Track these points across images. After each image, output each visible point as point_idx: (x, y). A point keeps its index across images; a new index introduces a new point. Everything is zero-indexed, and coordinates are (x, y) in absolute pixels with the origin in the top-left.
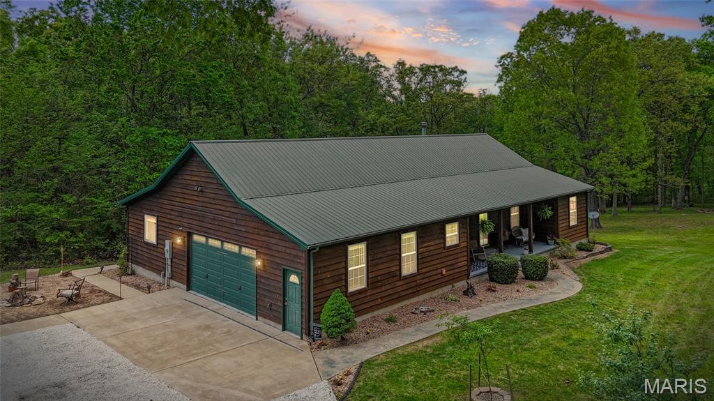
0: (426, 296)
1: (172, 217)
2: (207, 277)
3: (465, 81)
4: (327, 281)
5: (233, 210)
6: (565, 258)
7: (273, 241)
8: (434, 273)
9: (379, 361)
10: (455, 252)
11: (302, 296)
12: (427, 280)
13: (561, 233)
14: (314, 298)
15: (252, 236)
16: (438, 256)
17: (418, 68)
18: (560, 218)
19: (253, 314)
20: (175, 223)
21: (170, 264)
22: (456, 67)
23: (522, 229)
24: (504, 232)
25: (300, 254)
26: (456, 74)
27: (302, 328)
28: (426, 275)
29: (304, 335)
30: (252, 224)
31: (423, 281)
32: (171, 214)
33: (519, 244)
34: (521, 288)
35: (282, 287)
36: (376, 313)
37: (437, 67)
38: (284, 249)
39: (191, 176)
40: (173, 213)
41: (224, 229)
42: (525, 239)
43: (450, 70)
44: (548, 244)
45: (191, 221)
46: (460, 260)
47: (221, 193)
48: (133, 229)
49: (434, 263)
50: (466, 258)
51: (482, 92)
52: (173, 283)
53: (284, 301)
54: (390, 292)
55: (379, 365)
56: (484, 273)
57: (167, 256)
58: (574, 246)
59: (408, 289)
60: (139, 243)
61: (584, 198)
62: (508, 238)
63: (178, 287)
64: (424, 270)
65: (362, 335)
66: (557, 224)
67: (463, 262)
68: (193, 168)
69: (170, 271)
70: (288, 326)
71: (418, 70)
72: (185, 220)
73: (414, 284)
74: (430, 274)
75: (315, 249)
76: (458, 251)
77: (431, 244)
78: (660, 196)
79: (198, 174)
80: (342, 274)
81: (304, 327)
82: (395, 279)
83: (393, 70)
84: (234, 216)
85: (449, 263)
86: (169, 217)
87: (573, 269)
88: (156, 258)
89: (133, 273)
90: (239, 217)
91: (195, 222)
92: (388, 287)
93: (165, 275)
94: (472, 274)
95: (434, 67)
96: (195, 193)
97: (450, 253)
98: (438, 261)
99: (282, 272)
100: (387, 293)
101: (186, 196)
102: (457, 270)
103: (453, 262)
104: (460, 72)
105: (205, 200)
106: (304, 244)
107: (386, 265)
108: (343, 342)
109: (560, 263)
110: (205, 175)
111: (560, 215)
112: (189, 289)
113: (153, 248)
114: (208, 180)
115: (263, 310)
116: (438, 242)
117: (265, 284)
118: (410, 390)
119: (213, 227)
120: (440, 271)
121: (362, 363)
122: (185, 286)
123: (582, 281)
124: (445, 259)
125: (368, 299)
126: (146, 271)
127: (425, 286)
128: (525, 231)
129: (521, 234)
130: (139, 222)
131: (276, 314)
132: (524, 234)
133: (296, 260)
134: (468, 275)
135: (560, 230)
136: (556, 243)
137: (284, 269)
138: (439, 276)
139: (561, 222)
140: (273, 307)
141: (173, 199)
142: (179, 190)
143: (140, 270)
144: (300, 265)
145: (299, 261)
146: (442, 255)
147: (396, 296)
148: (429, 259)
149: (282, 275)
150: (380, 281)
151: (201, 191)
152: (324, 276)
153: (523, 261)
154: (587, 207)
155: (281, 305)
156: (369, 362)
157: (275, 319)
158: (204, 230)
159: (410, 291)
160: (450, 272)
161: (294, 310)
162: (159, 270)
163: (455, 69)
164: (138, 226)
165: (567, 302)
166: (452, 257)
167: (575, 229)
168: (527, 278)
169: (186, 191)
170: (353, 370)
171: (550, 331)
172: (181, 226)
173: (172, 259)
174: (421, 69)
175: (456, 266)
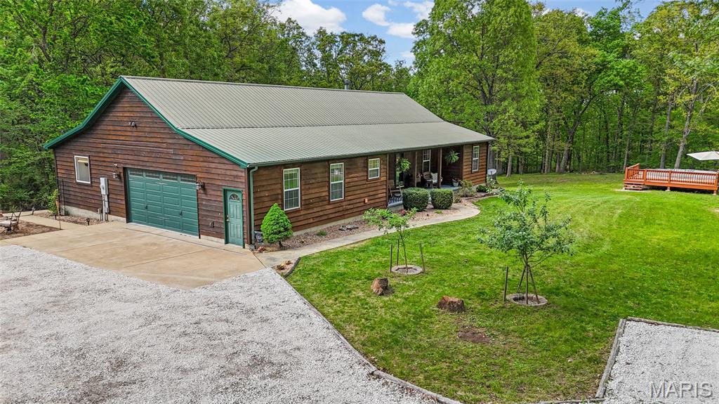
0: (351, 220)
1: (106, 155)
2: (146, 208)
3: (383, 51)
4: (266, 199)
5: (170, 141)
6: (467, 196)
7: (213, 165)
8: (358, 201)
9: (314, 256)
10: (376, 184)
11: (243, 211)
12: (352, 206)
13: (464, 177)
14: (254, 212)
15: (192, 164)
16: (362, 187)
17: (339, 36)
18: (464, 164)
19: (196, 235)
20: (109, 160)
21: (106, 199)
22: (376, 37)
23: (432, 174)
24: (418, 175)
25: (240, 174)
26: (375, 43)
27: (244, 239)
28: (351, 202)
29: (246, 245)
30: (191, 152)
31: (349, 207)
32: (104, 153)
33: (429, 185)
34: (430, 214)
35: (223, 206)
36: (308, 230)
37: (358, 36)
38: (223, 172)
39: (121, 112)
40: (106, 151)
41: (162, 160)
42: (435, 181)
43: (369, 40)
44: (453, 186)
45: (126, 157)
46: (380, 192)
47: (157, 126)
48: (63, 171)
49: (358, 192)
50: (384, 191)
51: (398, 64)
52: (111, 217)
53: (226, 218)
54: (321, 213)
55: (314, 258)
56: (400, 205)
57: (103, 192)
58: (474, 188)
59: (336, 213)
60: (70, 185)
61: (486, 148)
62: (420, 180)
63: (117, 220)
64: (349, 198)
65: (298, 244)
66: (462, 170)
67: (382, 194)
68: (124, 104)
69: (107, 206)
70: (230, 239)
71: (338, 39)
72: (120, 156)
73: (341, 209)
74: (355, 201)
75: (254, 168)
76: (379, 184)
77: (357, 175)
78: (547, 160)
79: (131, 109)
80: (278, 194)
81: (245, 237)
82: (325, 203)
83: (313, 40)
84: (172, 147)
85: (371, 193)
86: (101, 155)
87: (473, 203)
88: (91, 197)
89: (67, 214)
90: (177, 147)
91: (130, 157)
92: (319, 209)
93: (102, 212)
94: (389, 205)
95: (354, 36)
96: (129, 129)
97: (372, 185)
98: (362, 191)
99: (223, 192)
100: (317, 215)
101: (119, 133)
102: (377, 200)
103: (374, 193)
104: (379, 42)
105: (140, 134)
106: (245, 163)
107: (316, 190)
108: (282, 248)
109: (463, 200)
110: (138, 109)
111: (464, 161)
112: (129, 221)
113: (86, 188)
114: (142, 115)
115: (205, 228)
116: (362, 174)
117: (206, 206)
118: (342, 269)
119: (151, 159)
120: (362, 200)
121: (299, 259)
122: (125, 219)
123: (480, 209)
124: (368, 190)
125: (301, 218)
126: (81, 210)
127: (351, 211)
128: (435, 176)
129: (431, 177)
130: (69, 164)
131: (218, 230)
132: (433, 177)
133: (236, 180)
134: (387, 206)
135: (464, 174)
136: (460, 185)
137: (225, 190)
138: (362, 204)
139: (465, 167)
140: (215, 225)
141: (105, 137)
142: (111, 128)
143: (74, 210)
144: (241, 184)
145: (239, 180)
146: (365, 186)
147: (326, 217)
148: (355, 188)
149: (222, 195)
150: (312, 203)
151: (135, 126)
152: (262, 194)
153: (432, 194)
154: (487, 156)
155: (223, 222)
156: (306, 257)
157: (218, 235)
158: (141, 163)
159: (337, 215)
160: (372, 202)
161: (235, 226)
162: (96, 207)
163: (374, 38)
164: (68, 168)
165: (469, 220)
166: (373, 189)
167: (476, 174)
168: (435, 208)
169: (119, 128)
170: (293, 262)
171: (454, 236)
172: (115, 163)
173: (108, 196)
174: (342, 37)
175: (377, 197)
